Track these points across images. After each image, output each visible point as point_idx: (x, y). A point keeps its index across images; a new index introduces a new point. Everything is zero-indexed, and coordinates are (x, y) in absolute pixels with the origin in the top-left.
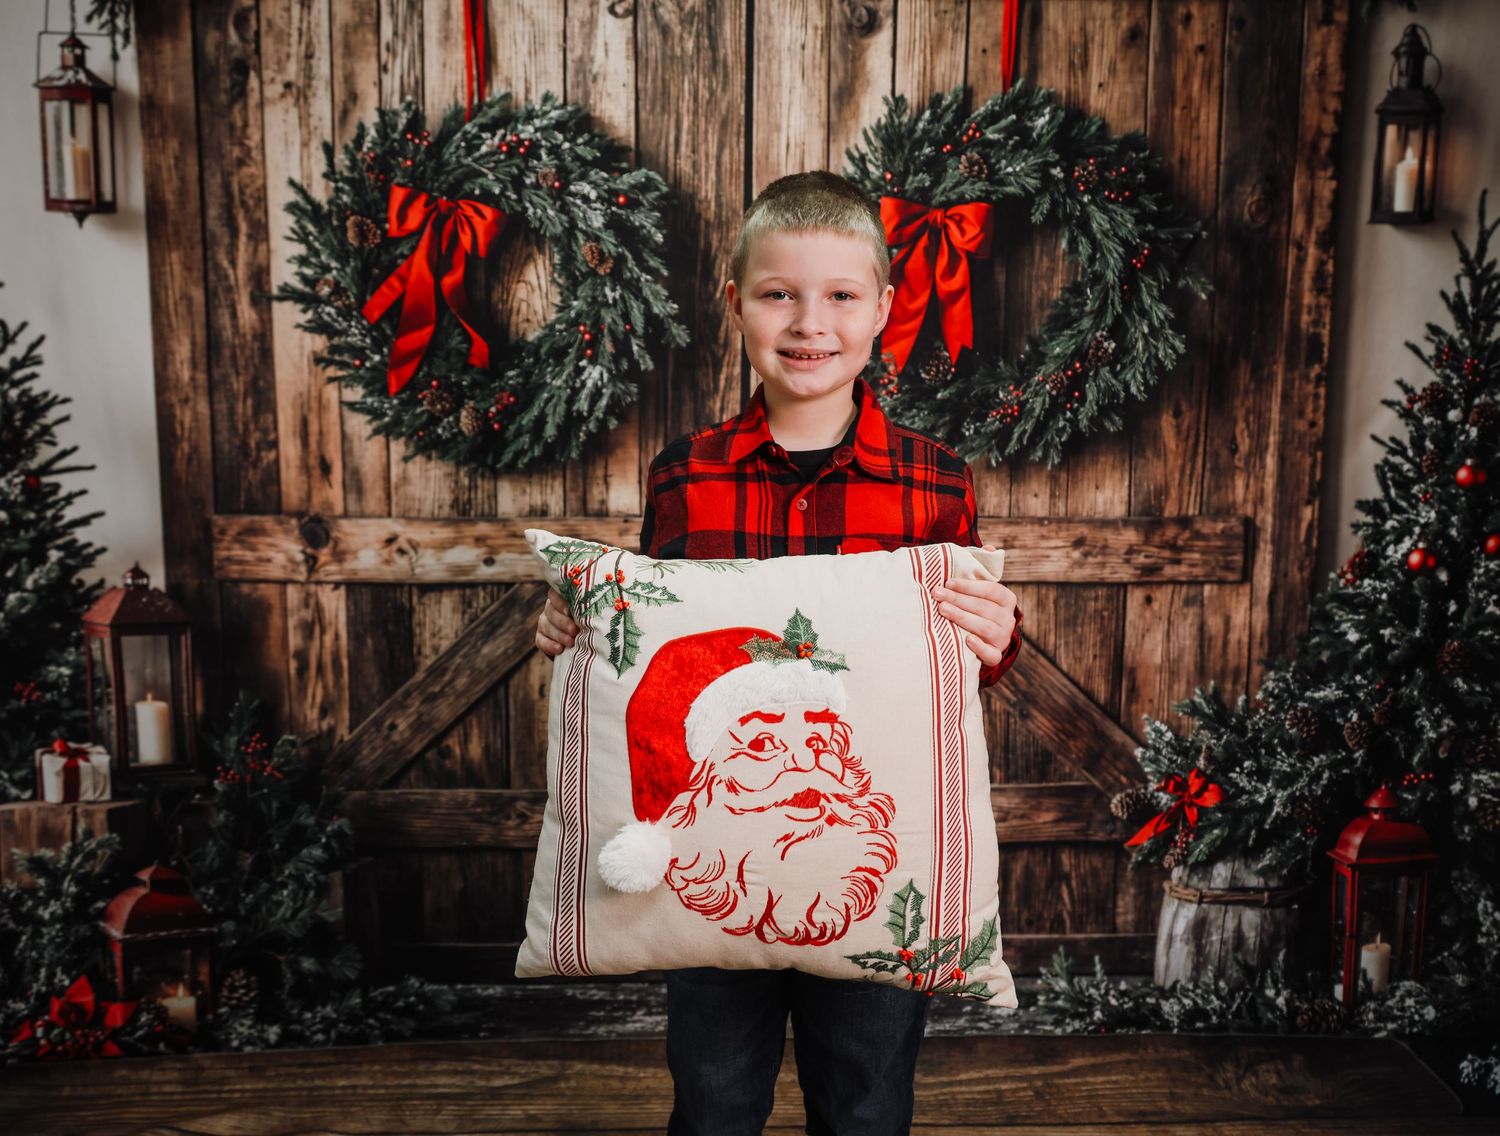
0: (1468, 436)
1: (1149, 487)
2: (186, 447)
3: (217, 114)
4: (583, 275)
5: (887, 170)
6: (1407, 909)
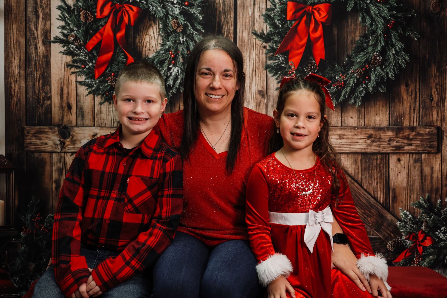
1: (397, 114)
2: (15, 99)
4: (171, 32)
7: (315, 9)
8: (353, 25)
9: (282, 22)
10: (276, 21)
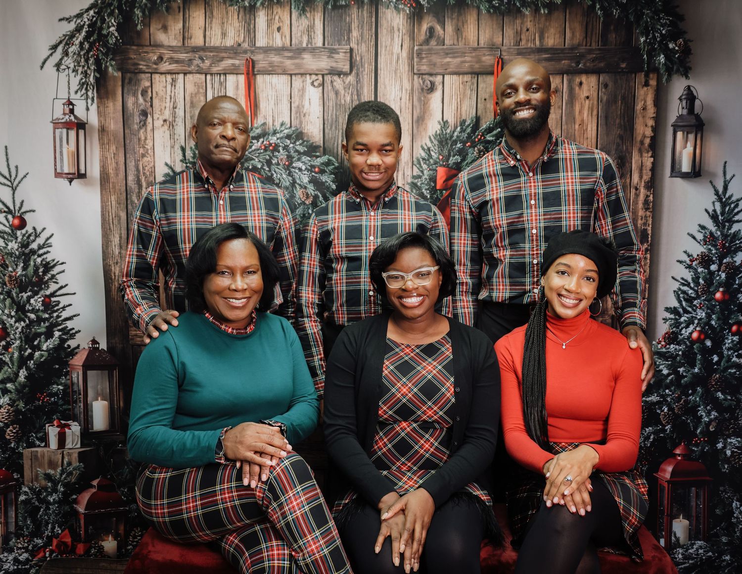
0: (720, 277)
3: (133, 134)
4: (299, 204)
5: (440, 154)
6: (697, 504)
9: (430, 192)
10: (423, 190)
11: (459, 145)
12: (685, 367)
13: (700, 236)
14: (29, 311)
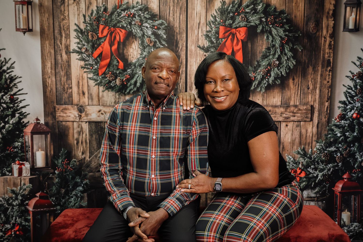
1: (286, 97)
2: (49, 88)
3: (58, 8)
4: (146, 46)
5: (221, 19)
6: (354, 203)
7: (237, 31)
8: (261, 41)
9: (216, 39)
10: (212, 39)
11: (231, 14)
12: (349, 132)
13: (358, 63)
14: (3, 103)
